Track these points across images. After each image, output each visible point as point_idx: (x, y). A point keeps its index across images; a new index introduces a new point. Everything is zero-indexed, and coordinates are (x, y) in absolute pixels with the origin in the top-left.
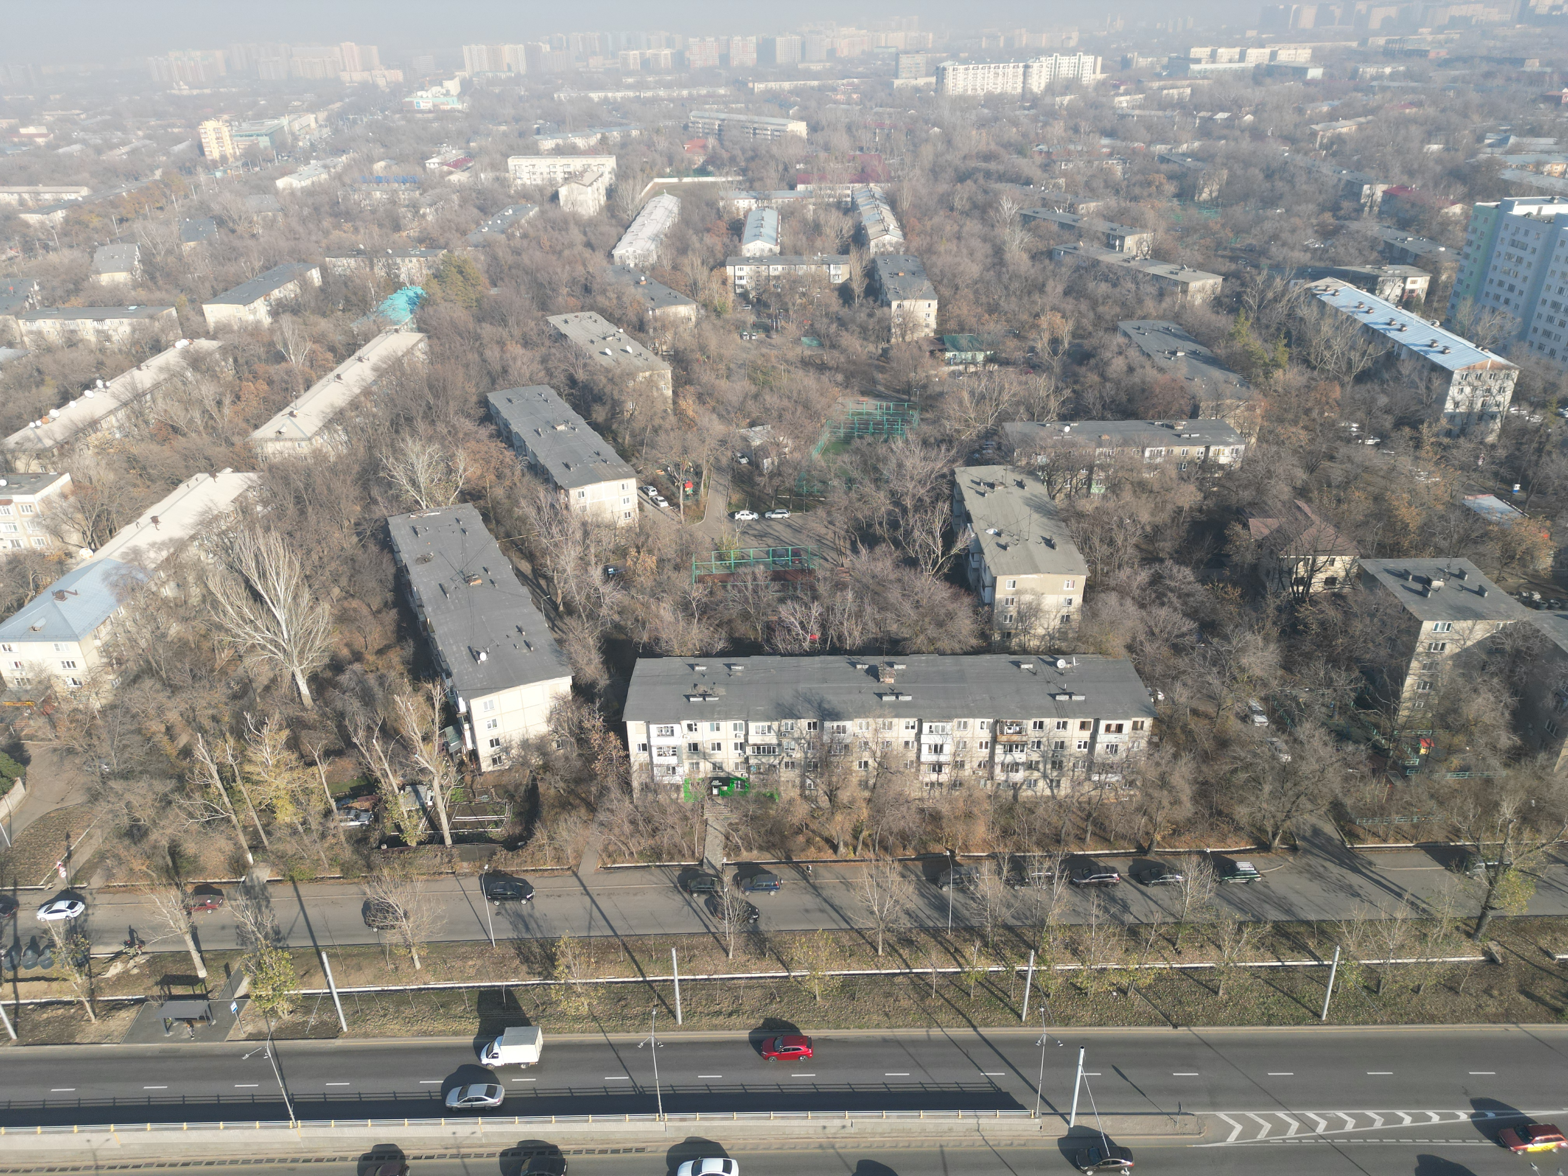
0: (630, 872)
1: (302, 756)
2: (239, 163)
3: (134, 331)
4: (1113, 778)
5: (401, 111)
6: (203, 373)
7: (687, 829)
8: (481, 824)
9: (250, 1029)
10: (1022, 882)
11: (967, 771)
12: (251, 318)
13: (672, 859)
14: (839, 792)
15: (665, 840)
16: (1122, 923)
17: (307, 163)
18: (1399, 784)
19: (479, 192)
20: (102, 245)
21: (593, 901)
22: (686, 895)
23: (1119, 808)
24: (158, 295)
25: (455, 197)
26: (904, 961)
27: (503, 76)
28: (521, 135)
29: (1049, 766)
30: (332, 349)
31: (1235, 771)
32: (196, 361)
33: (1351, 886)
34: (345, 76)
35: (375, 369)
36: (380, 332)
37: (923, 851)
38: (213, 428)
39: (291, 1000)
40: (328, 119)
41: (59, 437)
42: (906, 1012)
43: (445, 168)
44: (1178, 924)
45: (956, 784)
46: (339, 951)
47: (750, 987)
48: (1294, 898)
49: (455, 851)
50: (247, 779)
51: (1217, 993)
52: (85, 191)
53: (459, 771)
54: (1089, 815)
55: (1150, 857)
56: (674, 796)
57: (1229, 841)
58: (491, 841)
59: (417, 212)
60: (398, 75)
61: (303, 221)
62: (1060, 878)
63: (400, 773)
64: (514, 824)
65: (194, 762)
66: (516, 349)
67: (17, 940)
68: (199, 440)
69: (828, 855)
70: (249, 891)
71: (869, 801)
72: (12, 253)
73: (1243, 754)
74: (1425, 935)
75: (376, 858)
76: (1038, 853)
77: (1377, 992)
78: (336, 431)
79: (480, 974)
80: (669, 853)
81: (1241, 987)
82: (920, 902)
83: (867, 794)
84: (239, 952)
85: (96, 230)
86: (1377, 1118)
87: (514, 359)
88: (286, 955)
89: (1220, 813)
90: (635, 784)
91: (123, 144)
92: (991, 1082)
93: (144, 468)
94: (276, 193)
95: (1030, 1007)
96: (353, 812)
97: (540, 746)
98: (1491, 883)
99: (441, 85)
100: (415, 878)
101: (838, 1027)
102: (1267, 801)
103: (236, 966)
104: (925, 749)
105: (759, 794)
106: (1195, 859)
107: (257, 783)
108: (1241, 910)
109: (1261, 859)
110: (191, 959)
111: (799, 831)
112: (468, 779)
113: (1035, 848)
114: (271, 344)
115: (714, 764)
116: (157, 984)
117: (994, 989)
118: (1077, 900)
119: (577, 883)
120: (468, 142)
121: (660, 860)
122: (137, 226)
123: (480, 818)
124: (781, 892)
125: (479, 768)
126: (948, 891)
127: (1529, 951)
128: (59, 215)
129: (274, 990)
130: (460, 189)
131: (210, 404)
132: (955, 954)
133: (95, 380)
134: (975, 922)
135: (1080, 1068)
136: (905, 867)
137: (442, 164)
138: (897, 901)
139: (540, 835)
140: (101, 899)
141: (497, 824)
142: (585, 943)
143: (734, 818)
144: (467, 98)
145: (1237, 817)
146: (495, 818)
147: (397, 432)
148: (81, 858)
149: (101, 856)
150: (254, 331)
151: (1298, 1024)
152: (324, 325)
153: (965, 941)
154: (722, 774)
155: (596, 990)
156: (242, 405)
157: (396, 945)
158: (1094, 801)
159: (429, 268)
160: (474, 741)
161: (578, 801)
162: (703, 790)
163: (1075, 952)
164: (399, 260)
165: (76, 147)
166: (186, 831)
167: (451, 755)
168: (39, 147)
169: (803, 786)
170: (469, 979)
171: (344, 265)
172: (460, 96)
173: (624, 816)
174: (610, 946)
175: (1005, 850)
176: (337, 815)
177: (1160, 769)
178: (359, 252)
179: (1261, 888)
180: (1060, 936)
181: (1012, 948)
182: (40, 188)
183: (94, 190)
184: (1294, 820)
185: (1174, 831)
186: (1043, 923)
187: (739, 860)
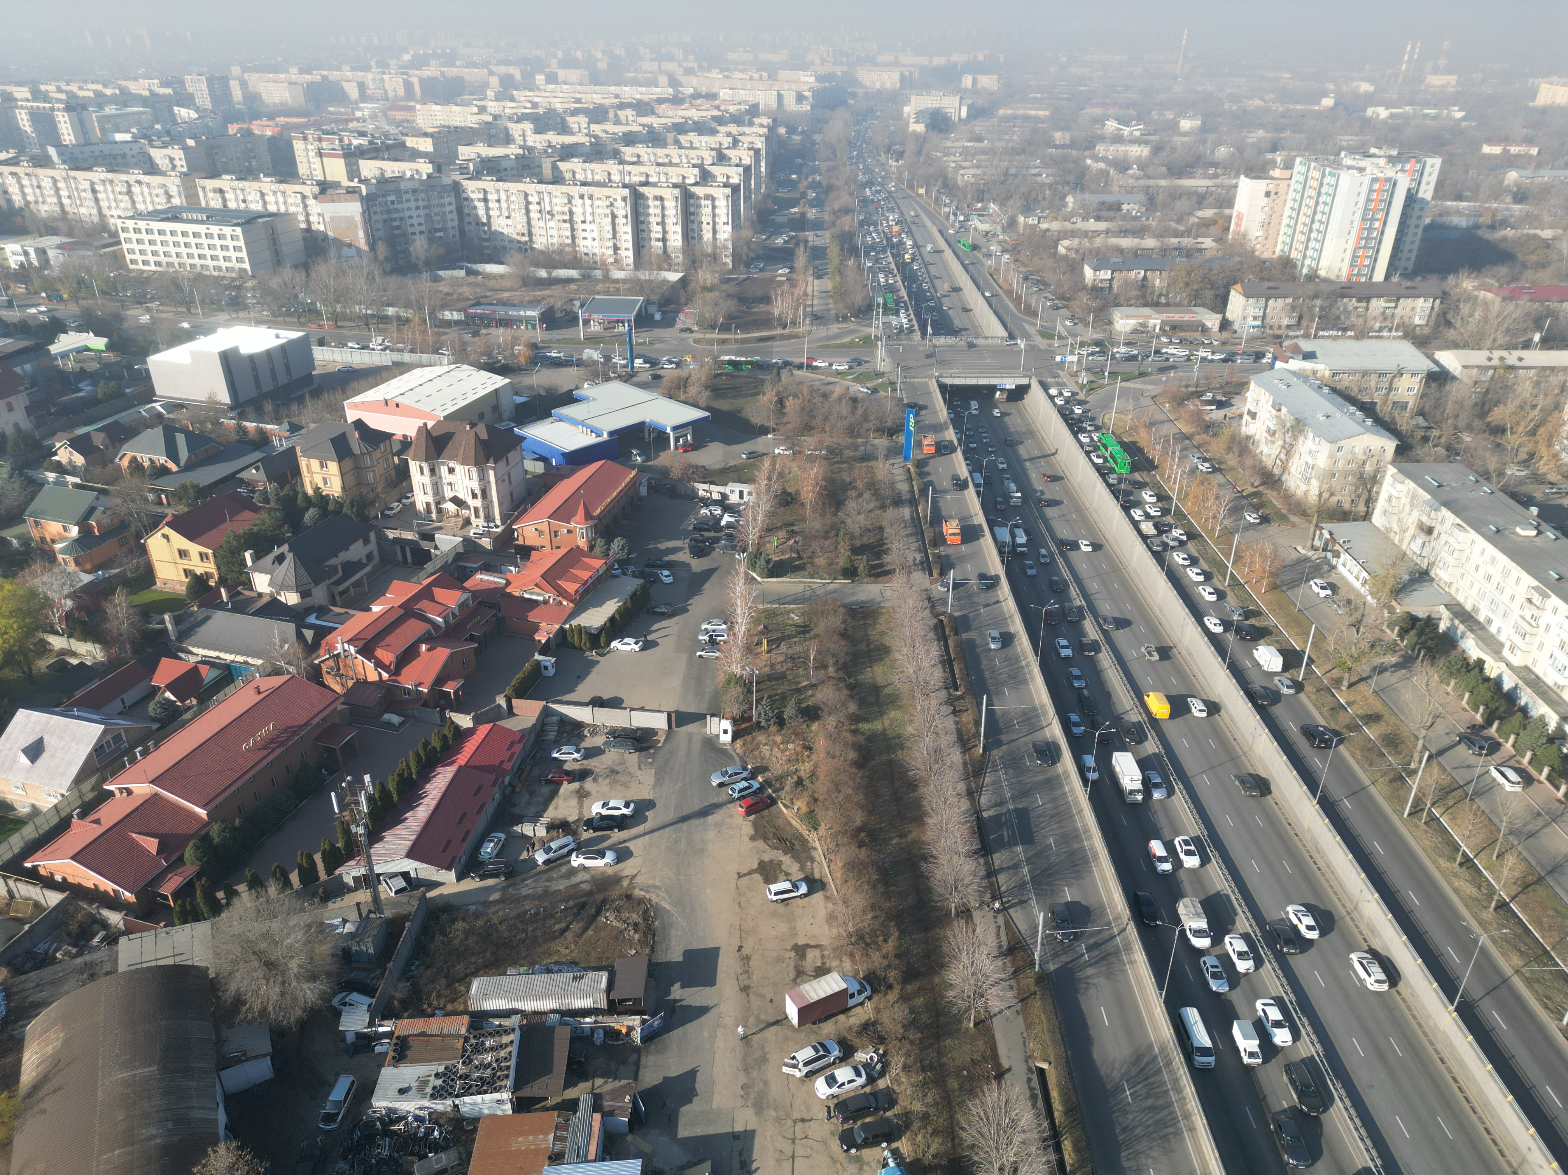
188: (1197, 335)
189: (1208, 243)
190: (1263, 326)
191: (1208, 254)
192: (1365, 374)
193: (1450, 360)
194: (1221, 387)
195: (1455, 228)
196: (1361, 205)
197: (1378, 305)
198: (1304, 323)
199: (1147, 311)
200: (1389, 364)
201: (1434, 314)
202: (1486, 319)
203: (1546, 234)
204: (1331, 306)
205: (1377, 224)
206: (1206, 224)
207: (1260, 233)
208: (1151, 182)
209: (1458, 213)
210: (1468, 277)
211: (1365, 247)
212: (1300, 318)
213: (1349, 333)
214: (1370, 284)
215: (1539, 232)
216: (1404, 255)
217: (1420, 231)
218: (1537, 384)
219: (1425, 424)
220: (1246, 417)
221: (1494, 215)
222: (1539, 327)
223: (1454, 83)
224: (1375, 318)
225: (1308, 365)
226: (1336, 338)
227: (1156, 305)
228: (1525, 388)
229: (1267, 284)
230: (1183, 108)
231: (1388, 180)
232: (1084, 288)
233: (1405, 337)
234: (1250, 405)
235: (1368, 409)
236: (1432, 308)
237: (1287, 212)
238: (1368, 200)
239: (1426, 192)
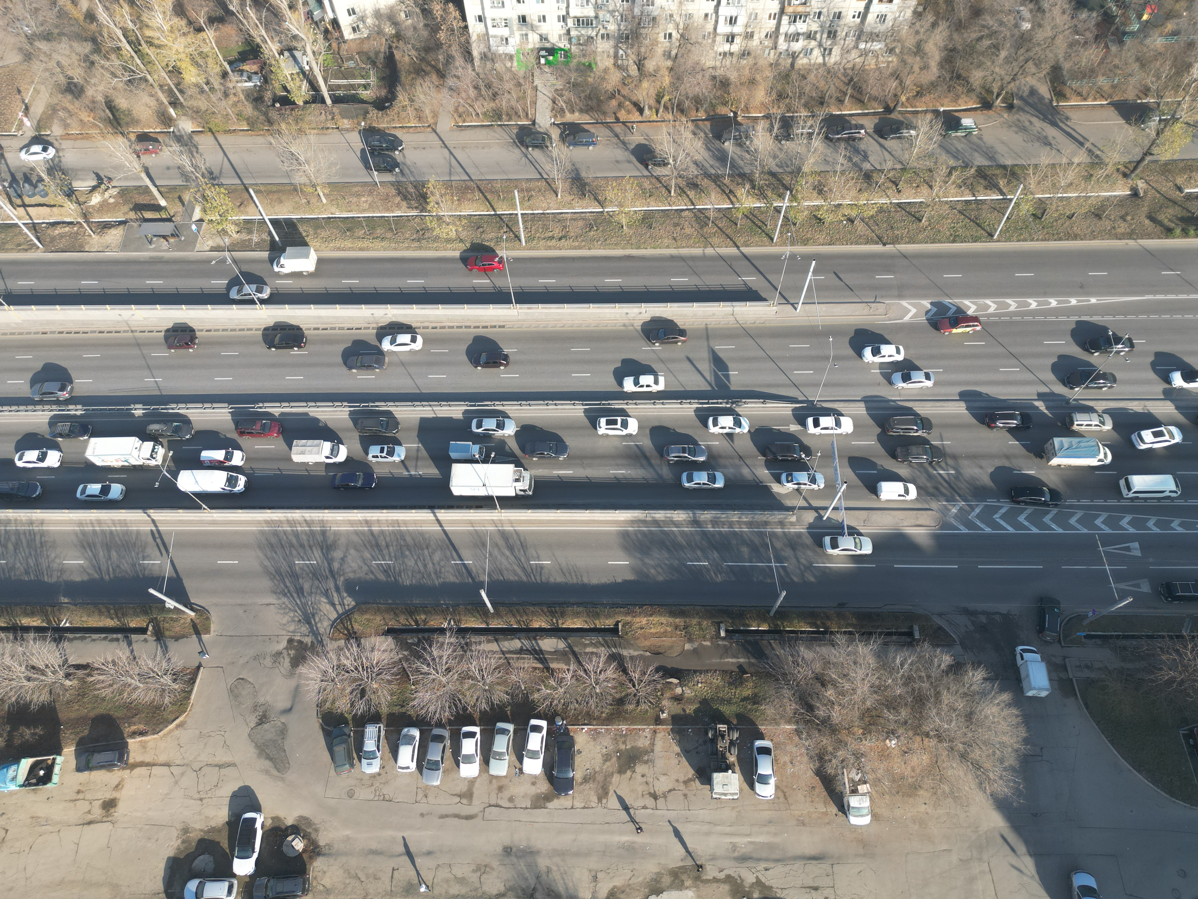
0: (478, 130)
1: (190, 23)
4: (877, 46)
7: (521, 94)
8: (352, 87)
9: (211, 243)
10: (788, 137)
11: (755, 42)
13: (510, 119)
14: (646, 62)
15: (504, 103)
16: (861, 169)
18: (1114, 49)
21: (451, 153)
22: (523, 149)
23: (877, 73)
26: (690, 200)
29: (825, 36)
31: (980, 39)
33: (1046, 137)
37: (712, 113)
39: (236, 223)
42: (689, 237)
44: (904, 170)
45: (745, 54)
46: (262, 188)
47: (575, 220)
48: (1000, 148)
49: (336, 110)
50: (150, 44)
51: (920, 221)
53: (326, 38)
54: (851, 80)
55: (894, 116)
56: (509, 64)
57: (960, 101)
58: (363, 102)
62: (818, 134)
63: (276, 39)
64: (379, 87)
65: (100, 26)
67: (13, 175)
69: (635, 116)
70: (179, 139)
71: (671, 69)
73: (991, 23)
74: (1091, 175)
75: (273, 114)
76: (804, 113)
77: (1040, 218)
79: (371, 207)
80: (508, 115)
81: (939, 216)
82: (706, 154)
83: (669, 63)
84: (187, 188)
86: (1012, 304)
88: (222, 190)
89: (959, 77)
90: (475, 53)
92: (745, 284)
95: (781, 233)
96: (245, 74)
97: (391, 17)
98: (1158, 134)
100: (308, 131)
101: (639, 248)
102: (1000, 66)
103: (187, 197)
104: (721, 20)
105: (579, 63)
106: (929, 116)
107: (159, 47)
108: (956, 158)
109: (981, 116)
110: (151, 192)
111: (612, 96)
112: (335, 45)
113: (802, 110)
115: (541, 36)
116: (131, 210)
117: (755, 220)
118: (829, 151)
119: (437, 138)
121: (500, 120)
123: (352, 81)
124: (598, 147)
125: (342, 36)
126: (729, 146)
127: (1166, 187)
129: (220, 216)
132: (729, 194)
134: (747, 170)
135: (810, 274)
136: (697, 126)
138: (688, 154)
139: (402, 98)
140: (66, 144)
141: (366, 87)
142: (448, 185)
143: (559, 85)
145: (971, 80)
146: (363, 81)
148: (38, 109)
149: (53, 110)
151: (975, 241)
153: (738, 184)
154: (548, 45)
155: (460, 220)
157: (305, 185)
158: (857, 67)
160: (333, 11)
161: (429, 68)
162: (532, 60)
163: (820, 192)
166: (114, 89)
167: (316, 23)
169: (616, 56)
170: (364, 211)
173: (468, 81)
174: (468, 188)
175: (777, 111)
176: (233, 77)
177: (918, 37)
179: (975, 140)
180: (811, 180)
181: (773, 190)
184: (1017, 82)
185: (918, 93)
186: (799, 169)
187: (564, 120)
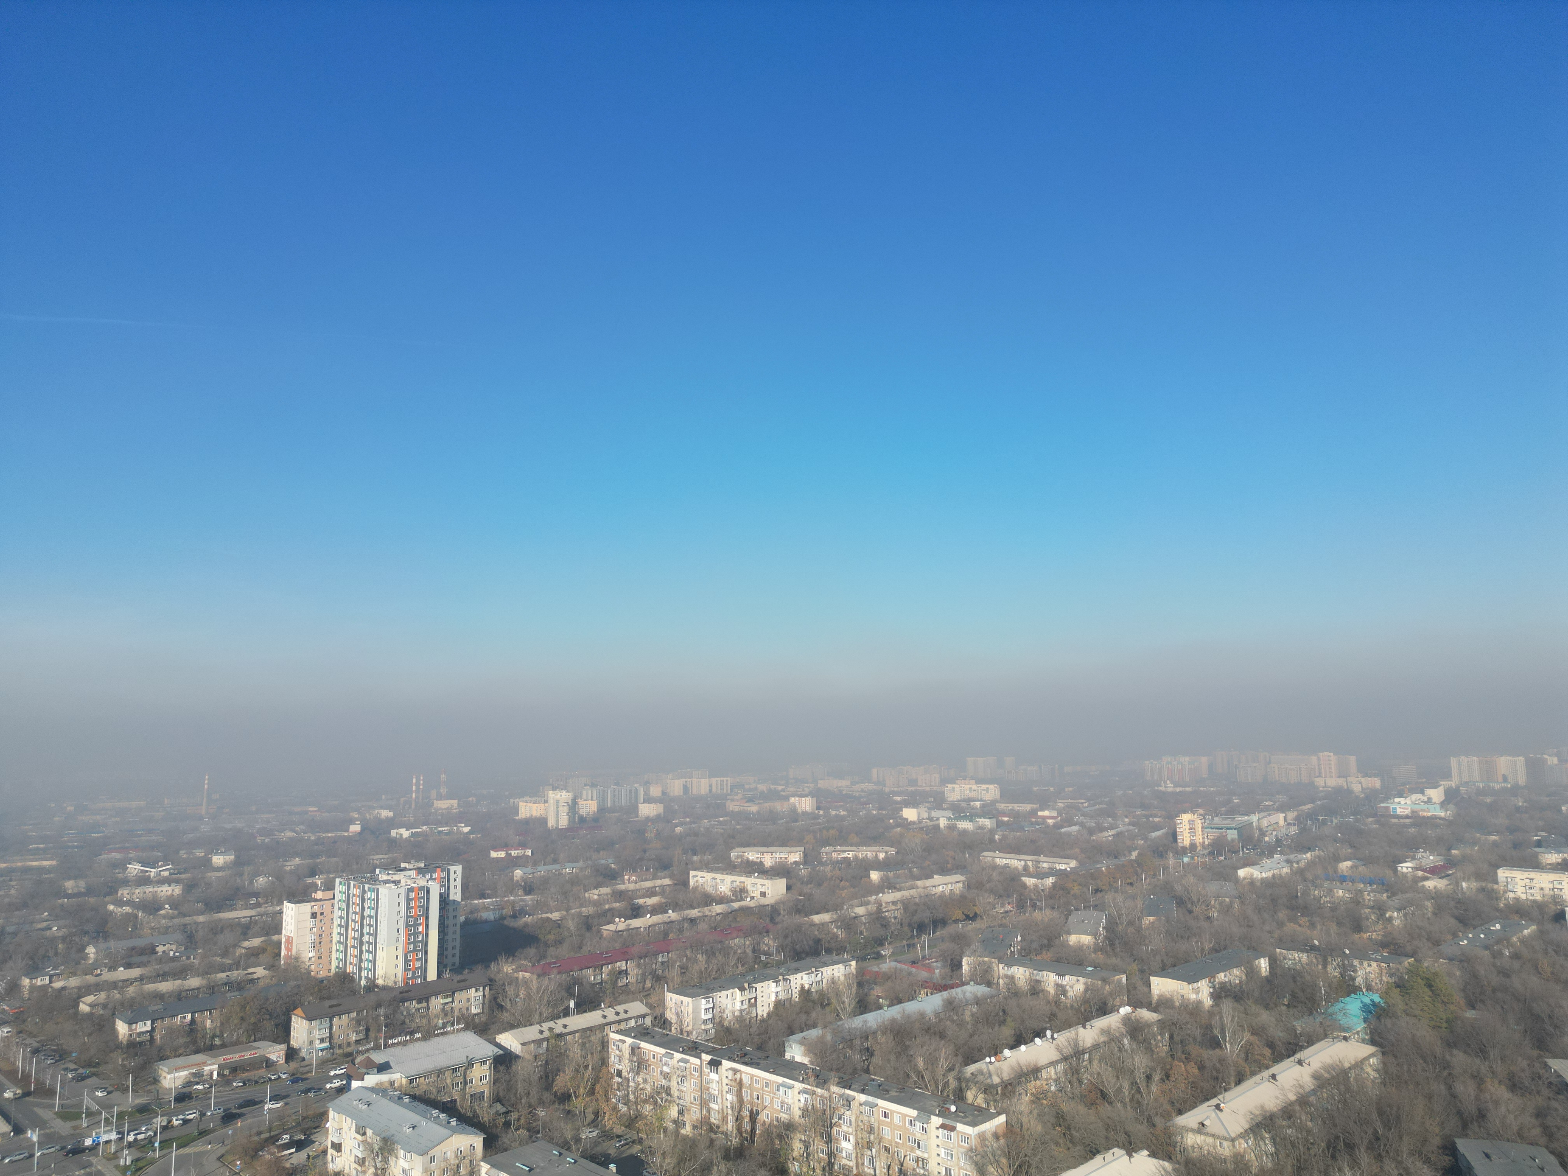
2: (1206, 852)
3: (1087, 990)
5: (1375, 815)
6: (1139, 1043)
12: (1193, 997)
17: (1270, 855)
19: (1459, 902)
20: (1077, 909)
24: (1114, 961)
25: (1428, 904)
27: (1497, 786)
28: (1516, 846)
30: (1271, 1045)
32: (1134, 1029)
34: (1320, 782)
35: (1316, 1076)
36: (1326, 1036)
38: (1138, 1102)
40: (1297, 818)
41: (1006, 1077)
43: (1420, 873)
52: (1073, 864)
59: (1382, 916)
60: (1376, 783)
61: (1259, 910)
66: (1498, 1091)
68: (1122, 1112)
72: (1008, 908)
78: (1263, 1139)
85: (1075, 897)
87: (1497, 1103)
91: (1111, 828)
93: (1068, 1128)
94: (1237, 880)
99: (1423, 793)
114: (1209, 1027)
120: (1449, 849)
122: (1108, 897)
128: (1050, 880)
130: (1436, 896)
131: (1140, 1077)
133: (1046, 1029)
137: (1415, 869)
144: (1451, 806)
147: (1333, 1157)
150: (1193, 1010)
152: (1265, 1017)
156: (1169, 1085)
159: (1391, 975)
164: (1356, 962)
165: (1075, 828)
168: (1048, 826)
171: (1295, 958)
172: (1443, 805)
178: (1313, 948)
182: (1042, 858)
183: (1081, 863)
188: (262, 1072)
189: (260, 972)
190: (332, 1047)
191: (261, 984)
192: (439, 1072)
193: (509, 1040)
194: (298, 1124)
195: (486, 921)
196: (402, 913)
197: (436, 1002)
198: (372, 1034)
199: (199, 1057)
200: (459, 1058)
201: (487, 1001)
202: (529, 996)
203: (555, 916)
204: (395, 1012)
205: (420, 929)
206: (254, 954)
207: (311, 955)
208: (187, 920)
209: (485, 908)
210: (507, 962)
211: (414, 951)
212: (367, 1030)
213: (417, 1036)
214: (426, 984)
215: (549, 915)
216: (450, 952)
217: (458, 928)
218: (583, 1045)
219: (504, 1110)
220: (330, 1151)
221: (513, 907)
222: (571, 995)
223: (456, 805)
224: (437, 1016)
225: (384, 1078)
226: (405, 1043)
227: (209, 1049)
228: (576, 1052)
229: (327, 1003)
230: (215, 845)
231: (422, 888)
232: (118, 1046)
233: (466, 1028)
234: (333, 1138)
235: (449, 1109)
236: (484, 996)
237: (336, 930)
238: (408, 908)
239: (456, 894)
